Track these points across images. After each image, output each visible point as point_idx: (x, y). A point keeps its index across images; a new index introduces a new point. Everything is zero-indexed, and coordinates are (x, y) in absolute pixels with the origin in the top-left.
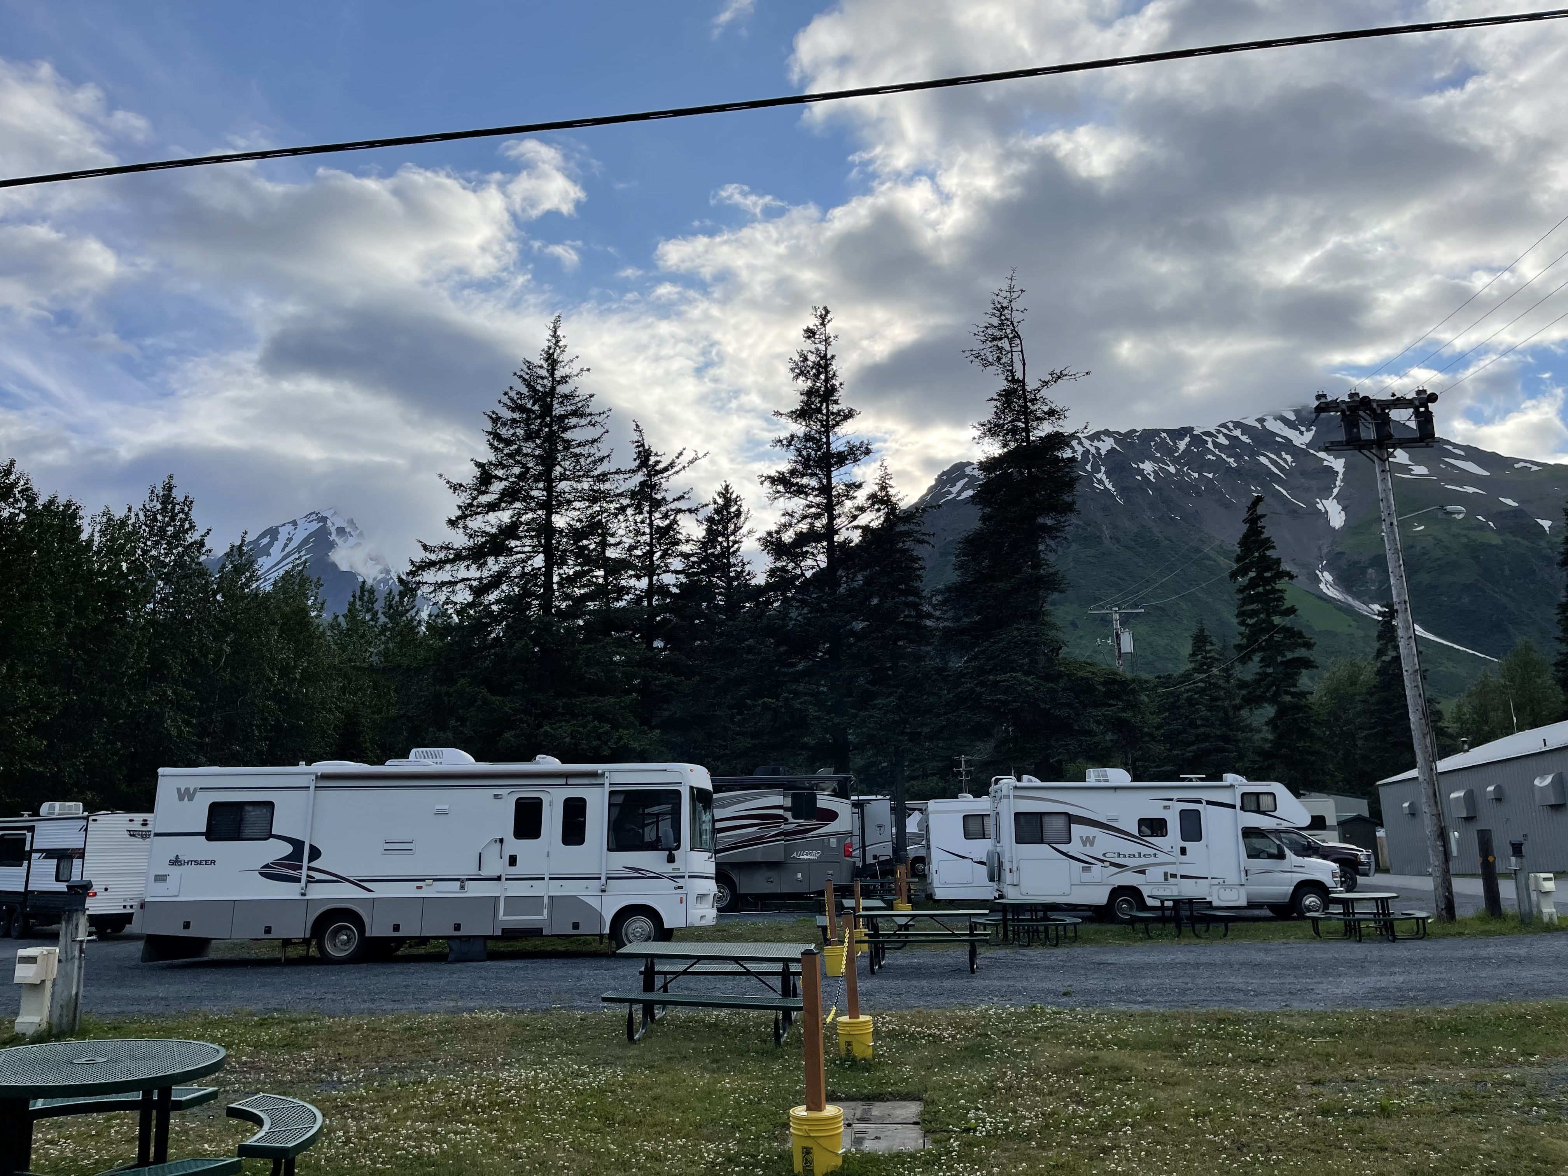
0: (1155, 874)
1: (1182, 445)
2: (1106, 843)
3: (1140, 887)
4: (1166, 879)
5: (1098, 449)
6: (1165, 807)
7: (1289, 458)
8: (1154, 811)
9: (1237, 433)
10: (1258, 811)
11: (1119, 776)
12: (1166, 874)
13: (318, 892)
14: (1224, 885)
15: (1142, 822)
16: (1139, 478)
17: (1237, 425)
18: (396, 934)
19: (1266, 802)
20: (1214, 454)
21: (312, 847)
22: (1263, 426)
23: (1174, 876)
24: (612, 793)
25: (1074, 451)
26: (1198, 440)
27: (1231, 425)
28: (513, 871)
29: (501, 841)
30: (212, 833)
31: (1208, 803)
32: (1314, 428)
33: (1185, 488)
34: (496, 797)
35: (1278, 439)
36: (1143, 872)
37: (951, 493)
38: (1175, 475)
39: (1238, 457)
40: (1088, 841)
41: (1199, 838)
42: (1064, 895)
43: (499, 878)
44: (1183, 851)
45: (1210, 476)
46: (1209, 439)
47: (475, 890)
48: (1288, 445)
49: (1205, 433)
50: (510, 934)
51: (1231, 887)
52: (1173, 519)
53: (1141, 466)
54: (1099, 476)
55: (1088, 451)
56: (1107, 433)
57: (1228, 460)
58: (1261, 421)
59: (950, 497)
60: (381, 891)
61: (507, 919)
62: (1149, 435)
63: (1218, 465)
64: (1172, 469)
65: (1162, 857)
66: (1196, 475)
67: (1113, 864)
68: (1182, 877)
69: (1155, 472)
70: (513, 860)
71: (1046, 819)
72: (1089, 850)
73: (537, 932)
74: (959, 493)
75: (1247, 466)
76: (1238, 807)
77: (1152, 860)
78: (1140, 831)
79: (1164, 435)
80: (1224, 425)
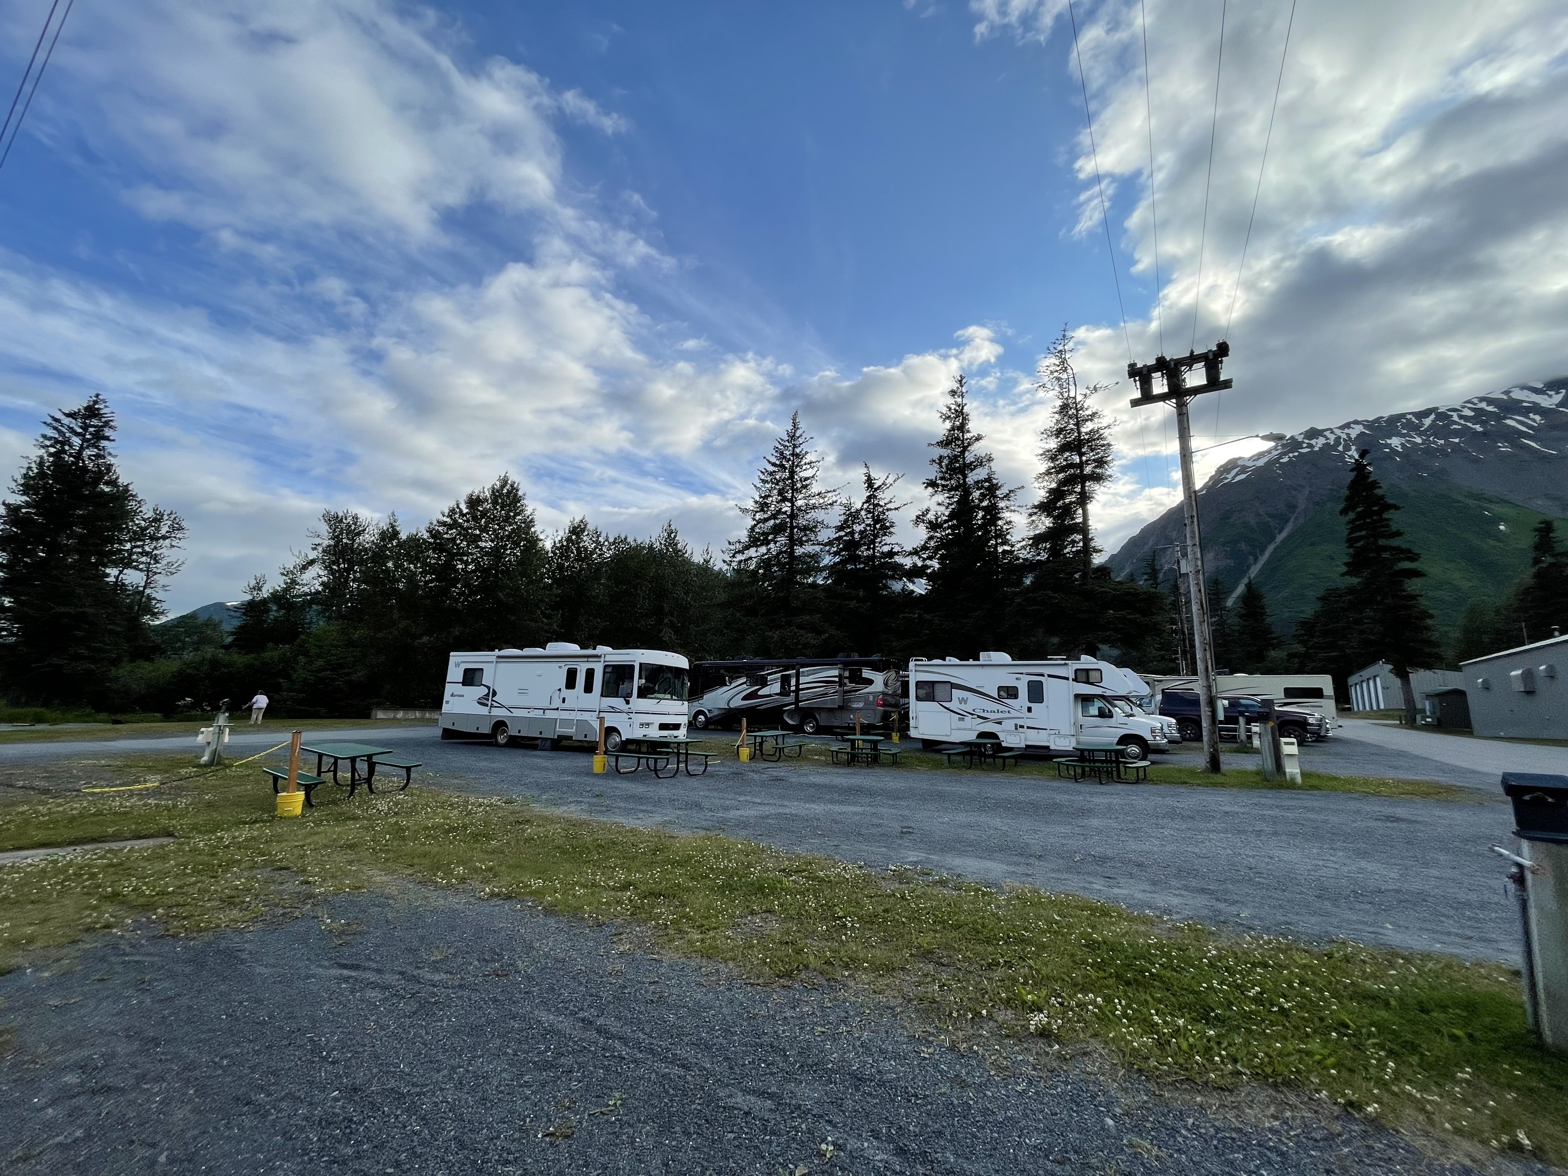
0: (1009, 725)
1: (1427, 422)
2: (975, 703)
3: (998, 734)
4: (1016, 729)
5: (1348, 435)
6: (1017, 679)
7: (1537, 418)
8: (1010, 682)
9: (1483, 405)
10: (1088, 682)
11: (1004, 657)
12: (1016, 725)
13: (496, 712)
14: (1059, 734)
15: (1000, 688)
16: (1387, 450)
17: (1482, 399)
18: (518, 735)
19: (1094, 676)
20: (1459, 424)
21: (493, 690)
22: (1510, 397)
23: (1022, 727)
24: (606, 667)
25: (1327, 439)
26: (1443, 416)
27: (1476, 401)
28: (564, 706)
29: (560, 690)
30: (464, 683)
31: (1049, 676)
32: (1564, 391)
33: (1428, 451)
34: (560, 667)
35: (1525, 404)
36: (1000, 723)
37: (1227, 478)
38: (1422, 444)
39: (1483, 423)
40: (963, 701)
41: (1041, 700)
42: (946, 735)
43: (557, 709)
44: (1030, 710)
45: (1457, 440)
46: (1455, 414)
47: (550, 715)
48: (1536, 408)
49: (1449, 410)
50: (561, 738)
51: (1065, 736)
52: (1421, 476)
53: (1389, 441)
54: (1350, 453)
55: (1339, 437)
56: (1356, 422)
57: (1474, 426)
58: (1507, 393)
59: (1226, 481)
60: (517, 713)
61: (561, 730)
62: (1394, 420)
63: (1464, 432)
64: (1418, 440)
65: (1014, 714)
66: (1442, 442)
67: (979, 717)
68: (1028, 728)
69: (1402, 444)
70: (564, 700)
71: (937, 686)
72: (963, 706)
73: (570, 738)
74: (1233, 478)
75: (1493, 429)
76: (1071, 679)
77: (1007, 715)
78: (999, 695)
79: (1409, 417)
80: (1469, 402)
